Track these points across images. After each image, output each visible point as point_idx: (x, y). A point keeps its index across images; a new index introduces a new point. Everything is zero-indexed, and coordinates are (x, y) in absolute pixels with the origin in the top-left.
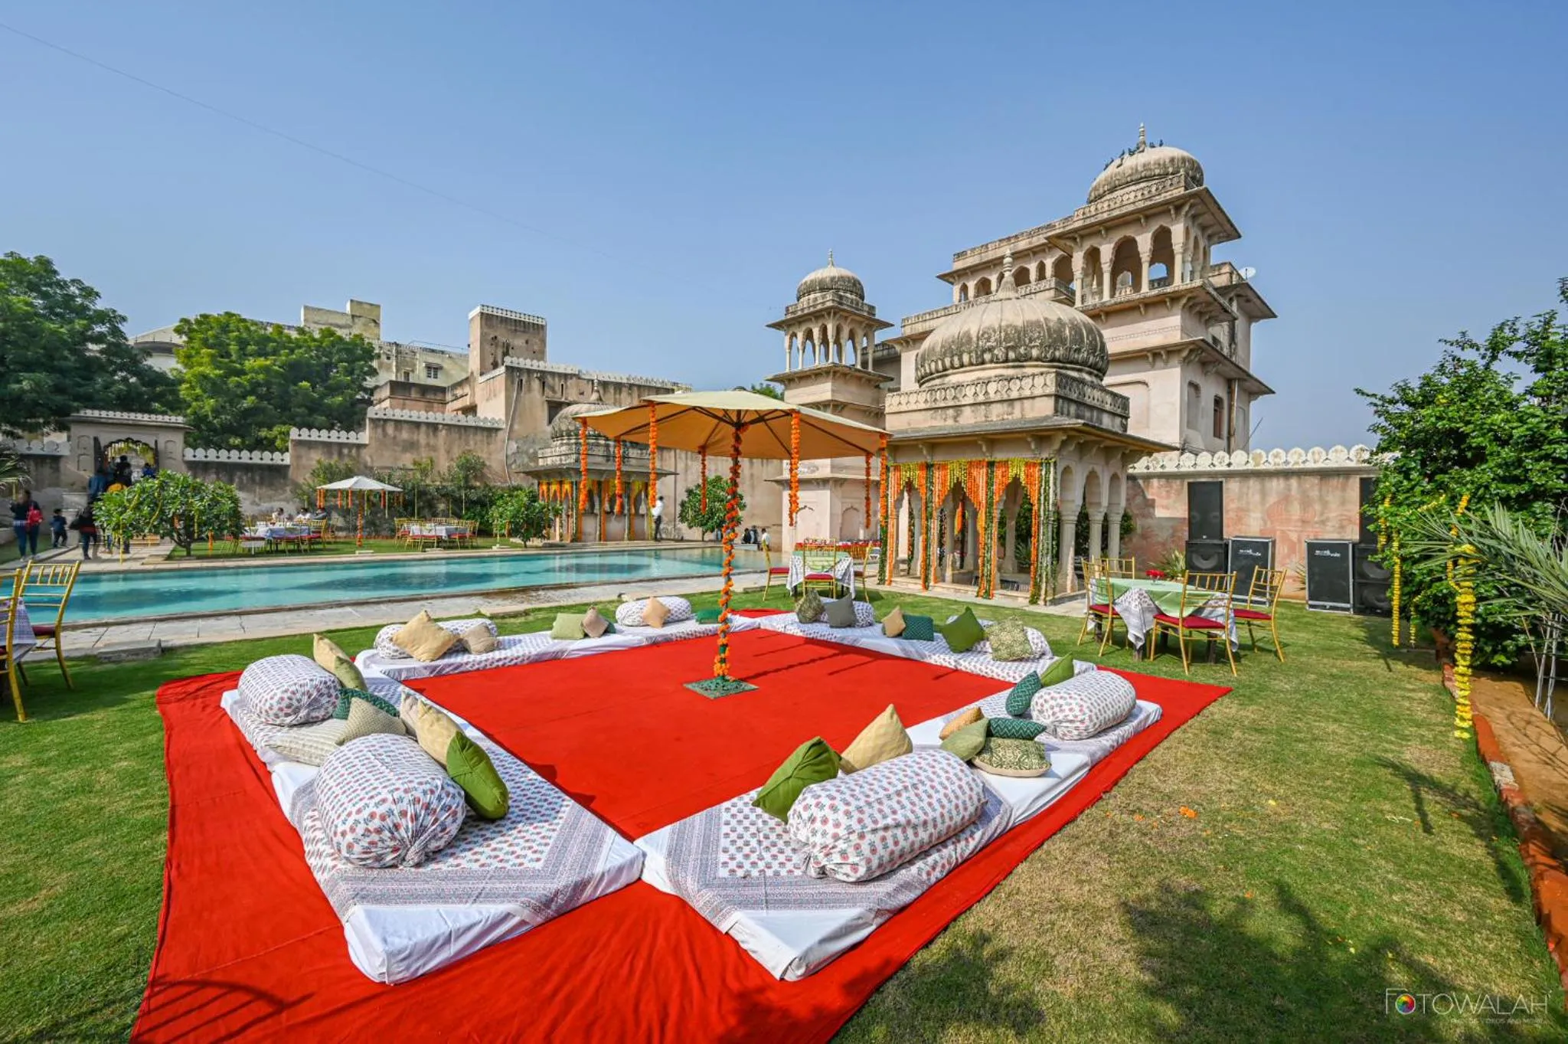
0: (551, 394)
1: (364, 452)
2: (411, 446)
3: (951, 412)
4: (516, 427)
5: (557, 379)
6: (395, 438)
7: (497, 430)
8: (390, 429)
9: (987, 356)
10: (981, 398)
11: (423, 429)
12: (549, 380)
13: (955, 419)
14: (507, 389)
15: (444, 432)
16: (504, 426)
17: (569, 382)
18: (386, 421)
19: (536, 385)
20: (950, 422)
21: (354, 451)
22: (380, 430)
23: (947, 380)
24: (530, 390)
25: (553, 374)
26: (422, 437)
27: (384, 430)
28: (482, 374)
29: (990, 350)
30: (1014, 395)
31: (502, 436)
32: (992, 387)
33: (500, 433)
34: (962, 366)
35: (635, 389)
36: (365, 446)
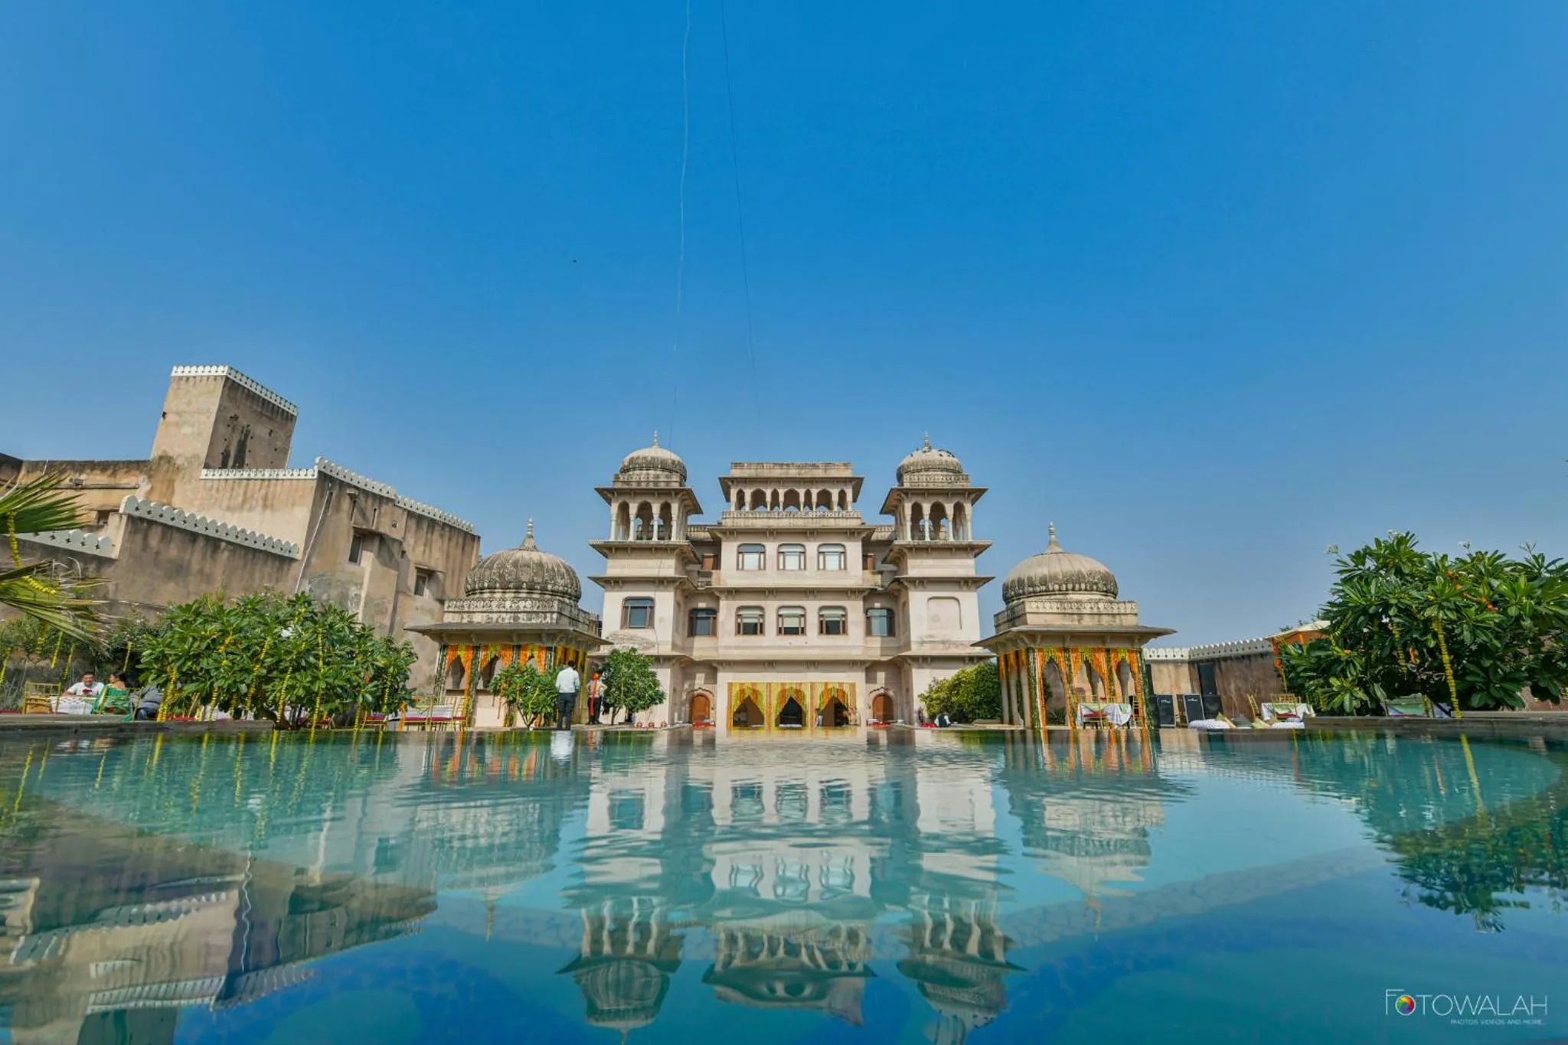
0: (360, 519)
1: (108, 571)
2: (178, 571)
3: (1075, 617)
4: (314, 560)
5: (370, 501)
6: (158, 553)
7: (292, 560)
8: (154, 541)
9: (1095, 587)
10: (1095, 611)
11: (201, 543)
12: (362, 499)
13: (1079, 621)
14: (316, 505)
15: (226, 553)
16: (299, 556)
17: (384, 508)
18: (151, 523)
19: (346, 503)
20: (1076, 623)
21: (92, 567)
22: (139, 537)
23: (1069, 597)
24: (338, 509)
25: (366, 493)
26: (195, 557)
27: (145, 538)
28: (207, 466)
29: (1096, 584)
30: (1115, 611)
31: (297, 570)
32: (1101, 606)
33: (295, 565)
34: (1080, 590)
35: (447, 529)
36: (110, 561)
